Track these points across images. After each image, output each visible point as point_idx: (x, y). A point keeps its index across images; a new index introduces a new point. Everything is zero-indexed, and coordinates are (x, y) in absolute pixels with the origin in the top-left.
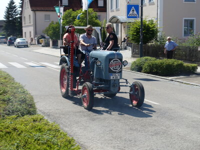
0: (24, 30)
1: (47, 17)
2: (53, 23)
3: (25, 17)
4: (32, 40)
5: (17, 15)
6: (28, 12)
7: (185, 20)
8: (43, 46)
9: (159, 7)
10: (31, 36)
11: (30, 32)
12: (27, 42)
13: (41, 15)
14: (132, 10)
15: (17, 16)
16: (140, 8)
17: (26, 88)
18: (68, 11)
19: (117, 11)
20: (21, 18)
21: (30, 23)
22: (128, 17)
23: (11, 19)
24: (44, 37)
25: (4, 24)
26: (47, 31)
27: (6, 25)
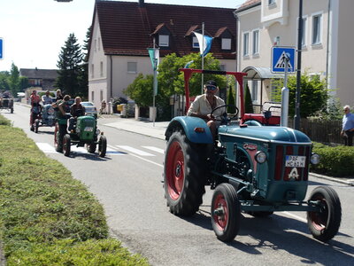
0: (91, 87)
1: (132, 66)
2: (141, 76)
3: (93, 66)
5: (80, 61)
6: (99, 56)
8: (122, 117)
9: (330, 53)
10: (102, 99)
11: (102, 92)
12: (95, 109)
13: (121, 62)
14: (282, 56)
15: (79, 64)
16: (296, 54)
17: (91, 191)
18: (168, 56)
19: (254, 58)
20: (86, 66)
21: (102, 75)
22: (274, 70)
23: (69, 68)
24: (125, 102)
25: (56, 77)
26: (131, 90)
27: (61, 79)
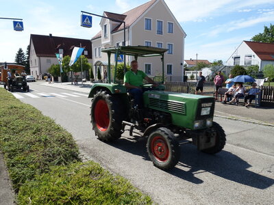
0: (31, 70)
2: (54, 65)
3: (31, 61)
4: (38, 76)
5: (25, 59)
6: (34, 57)
7: (146, 65)
11: (36, 71)
13: (44, 59)
19: (100, 57)
20: (28, 62)
21: (36, 65)
26: (50, 70)
